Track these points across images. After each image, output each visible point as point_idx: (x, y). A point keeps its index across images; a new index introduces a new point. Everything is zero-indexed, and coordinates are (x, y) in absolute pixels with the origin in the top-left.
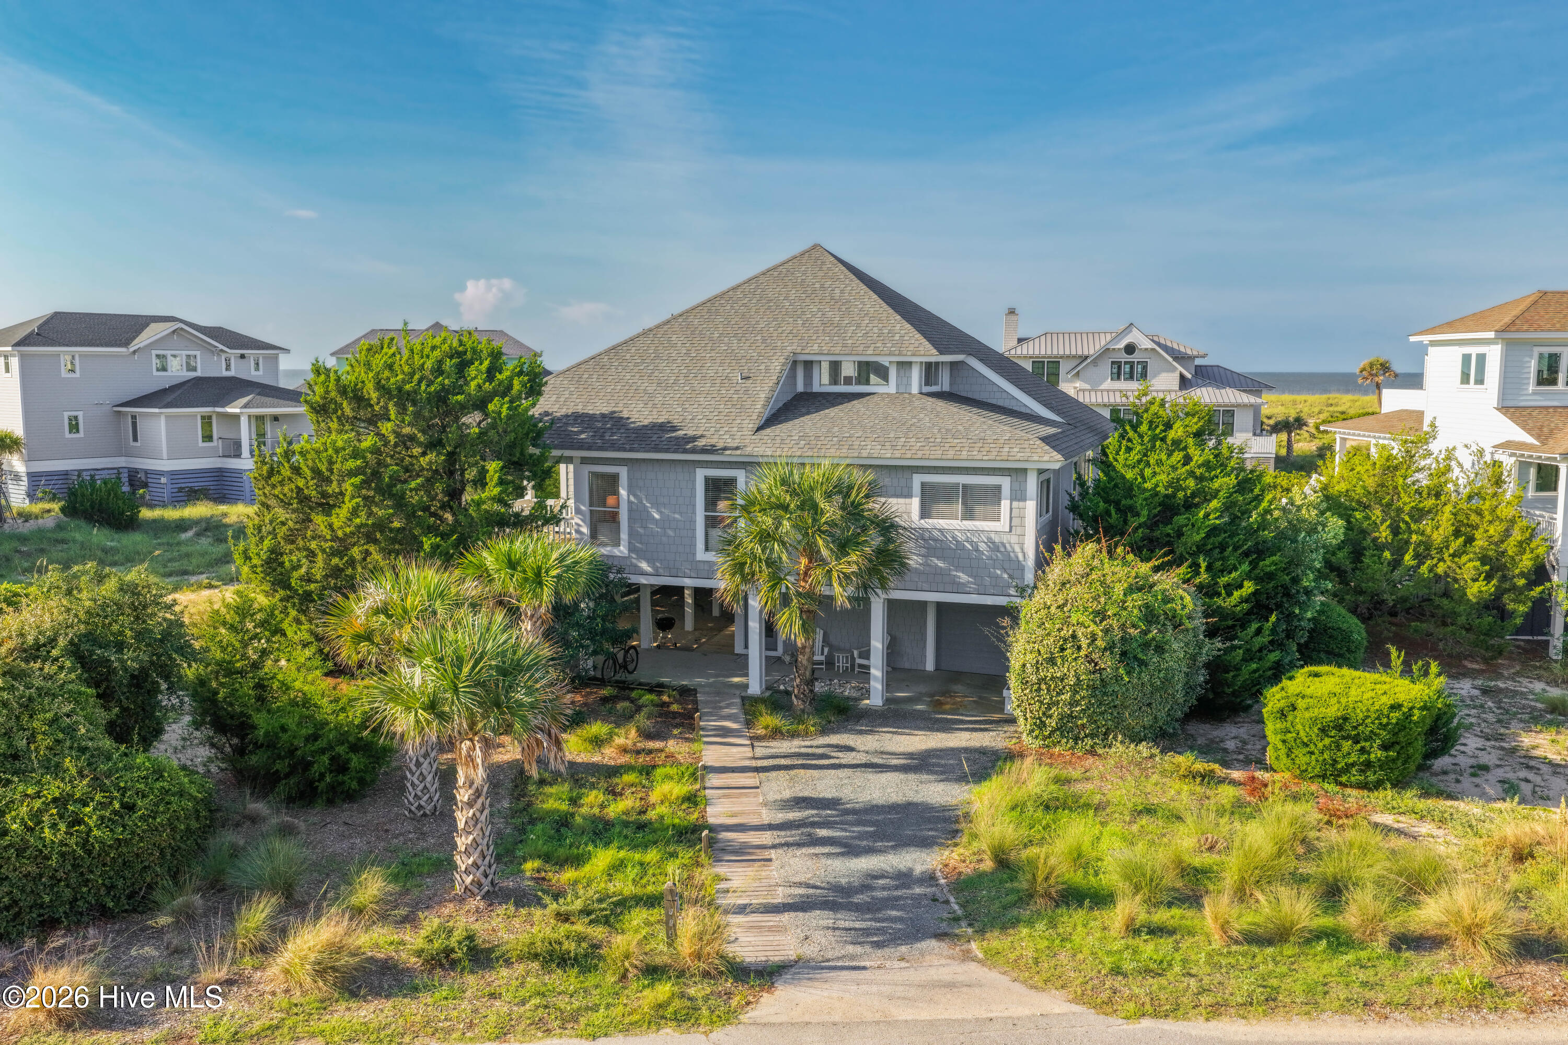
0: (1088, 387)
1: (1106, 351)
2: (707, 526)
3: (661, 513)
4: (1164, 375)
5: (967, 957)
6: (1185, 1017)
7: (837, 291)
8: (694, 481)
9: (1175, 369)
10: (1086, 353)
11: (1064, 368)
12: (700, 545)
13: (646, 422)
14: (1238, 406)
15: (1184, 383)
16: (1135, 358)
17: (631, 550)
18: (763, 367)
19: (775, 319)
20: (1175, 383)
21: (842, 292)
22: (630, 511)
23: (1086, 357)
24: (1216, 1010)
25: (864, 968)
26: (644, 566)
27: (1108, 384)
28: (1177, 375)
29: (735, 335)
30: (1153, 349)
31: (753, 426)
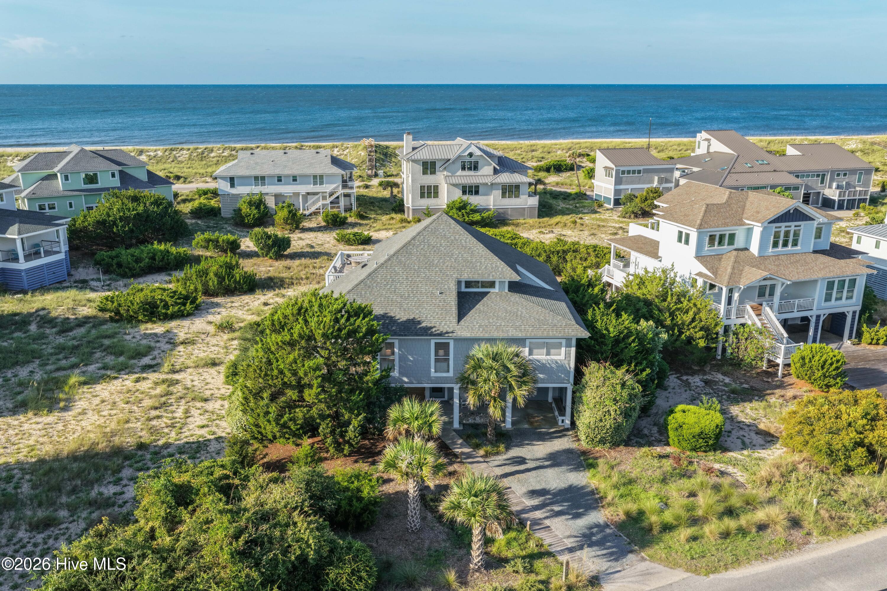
0: (450, 174)
1: (459, 157)
2: (435, 362)
3: (412, 357)
4: (486, 167)
5: (643, 559)
6: (719, 572)
7: (463, 242)
8: (430, 345)
9: (491, 164)
10: (449, 158)
11: (438, 165)
12: (433, 370)
13: (405, 319)
14: (522, 183)
15: (496, 171)
16: (473, 159)
17: (400, 373)
18: (446, 287)
19: (441, 258)
20: (491, 172)
21: (466, 242)
22: (400, 358)
23: (449, 160)
24: (726, 568)
25: (619, 571)
26: (405, 379)
27: (460, 173)
28: (492, 167)
29: (426, 268)
30: (482, 156)
31: (455, 320)
